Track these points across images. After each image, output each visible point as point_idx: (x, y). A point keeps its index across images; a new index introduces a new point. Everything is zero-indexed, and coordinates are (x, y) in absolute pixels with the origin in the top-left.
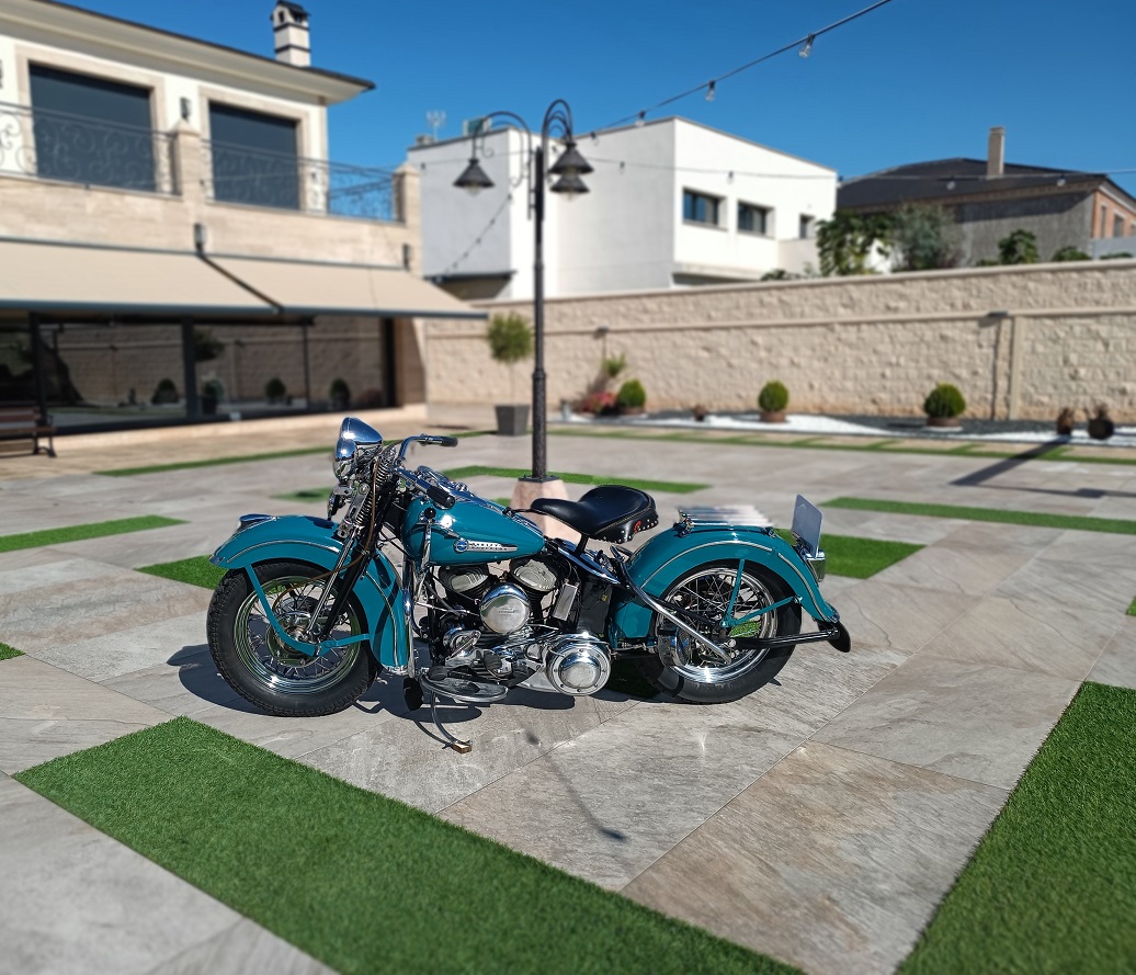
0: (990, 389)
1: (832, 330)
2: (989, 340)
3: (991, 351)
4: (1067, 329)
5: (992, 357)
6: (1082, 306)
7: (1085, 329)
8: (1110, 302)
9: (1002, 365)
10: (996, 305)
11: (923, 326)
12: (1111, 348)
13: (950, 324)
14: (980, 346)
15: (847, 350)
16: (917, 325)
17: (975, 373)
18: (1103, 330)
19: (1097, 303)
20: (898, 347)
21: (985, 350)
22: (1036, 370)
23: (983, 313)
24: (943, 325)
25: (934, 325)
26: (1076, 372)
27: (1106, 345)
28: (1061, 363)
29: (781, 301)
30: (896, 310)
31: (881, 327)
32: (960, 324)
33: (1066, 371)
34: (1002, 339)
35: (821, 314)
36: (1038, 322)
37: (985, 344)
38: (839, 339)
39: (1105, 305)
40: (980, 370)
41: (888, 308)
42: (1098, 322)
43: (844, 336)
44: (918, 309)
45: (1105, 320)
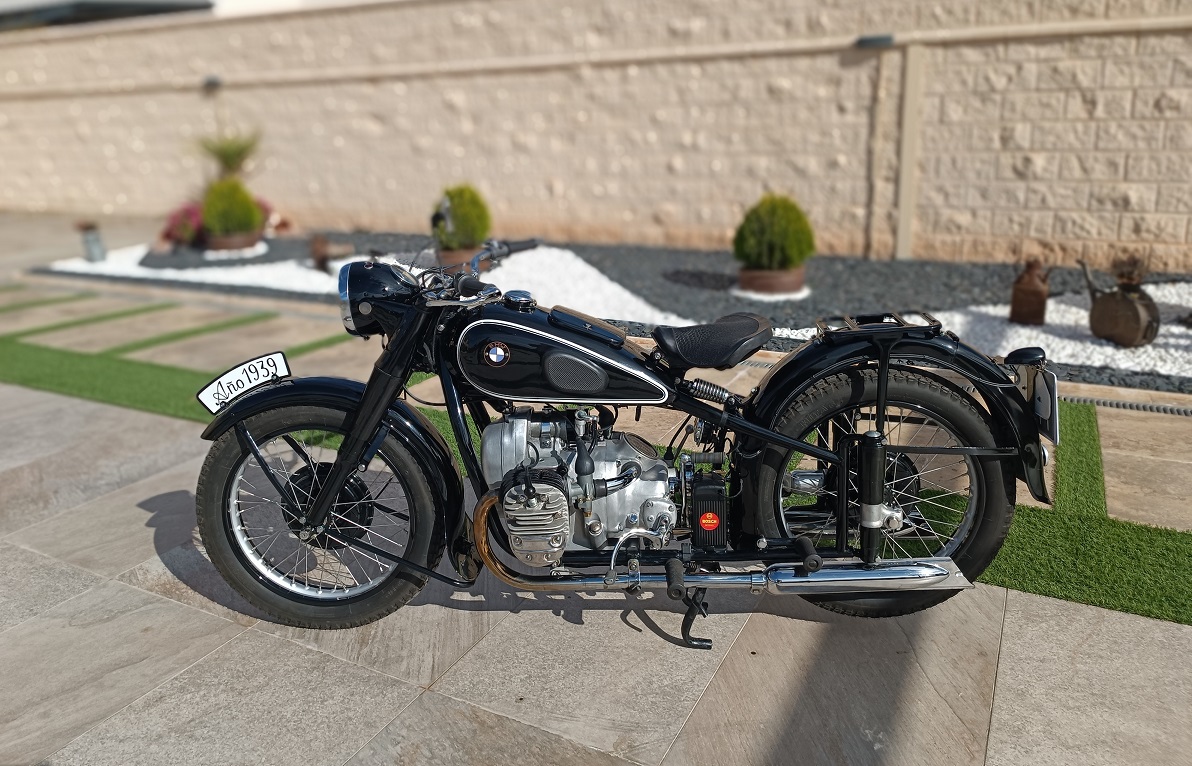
0: (862, 197)
1: (578, 78)
2: (858, 97)
3: (863, 119)
4: (1012, 70)
5: (864, 132)
6: (1041, 20)
7: (1046, 69)
9: (884, 149)
10: (870, 21)
11: (737, 67)
12: (1100, 111)
13: (784, 63)
14: (842, 109)
15: (606, 120)
16: (726, 66)
17: (833, 165)
18: (1085, 70)
20: (695, 112)
21: (850, 118)
22: (946, 158)
23: (847, 40)
24: (772, 64)
25: (756, 66)
26: (1027, 161)
27: (1091, 103)
28: (997, 144)
29: (488, 23)
30: (685, 36)
31: (662, 70)
32: (803, 63)
33: (1006, 159)
34: (882, 94)
35: (557, 46)
36: (951, 53)
37: (849, 105)
38: (592, 97)
40: (842, 159)
41: (673, 33)
42: (1075, 53)
43: (598, 90)
44: (726, 35)
45: (1089, 47)
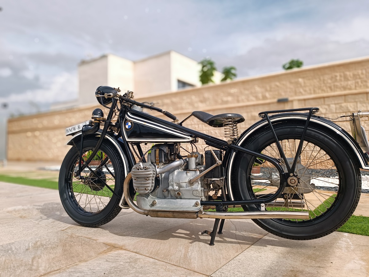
7: (338, 106)
8: (353, 87)
10: (281, 94)
18: (351, 106)
19: (345, 88)
29: (172, 102)
39: (350, 89)
41: (223, 102)
44: (238, 101)
45: (350, 98)
